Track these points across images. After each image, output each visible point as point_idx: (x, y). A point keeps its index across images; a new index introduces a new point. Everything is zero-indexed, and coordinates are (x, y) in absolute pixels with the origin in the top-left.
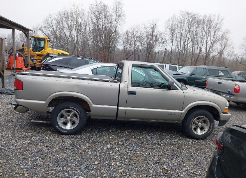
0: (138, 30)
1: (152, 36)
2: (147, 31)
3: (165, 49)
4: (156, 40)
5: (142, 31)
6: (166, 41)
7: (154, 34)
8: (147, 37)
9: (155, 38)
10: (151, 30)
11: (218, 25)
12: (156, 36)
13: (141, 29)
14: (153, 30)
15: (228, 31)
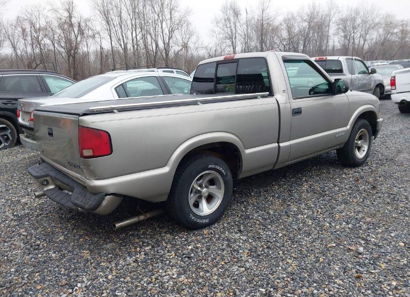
0: (38, 14)
1: (71, 25)
2: (59, 15)
3: (99, 47)
4: (81, 31)
5: (48, 17)
6: (98, 33)
7: (74, 20)
8: (61, 26)
9: (77, 28)
10: (66, 14)
11: (173, 2)
12: (79, 25)
13: (45, 12)
14: (70, 13)
15: (189, 10)
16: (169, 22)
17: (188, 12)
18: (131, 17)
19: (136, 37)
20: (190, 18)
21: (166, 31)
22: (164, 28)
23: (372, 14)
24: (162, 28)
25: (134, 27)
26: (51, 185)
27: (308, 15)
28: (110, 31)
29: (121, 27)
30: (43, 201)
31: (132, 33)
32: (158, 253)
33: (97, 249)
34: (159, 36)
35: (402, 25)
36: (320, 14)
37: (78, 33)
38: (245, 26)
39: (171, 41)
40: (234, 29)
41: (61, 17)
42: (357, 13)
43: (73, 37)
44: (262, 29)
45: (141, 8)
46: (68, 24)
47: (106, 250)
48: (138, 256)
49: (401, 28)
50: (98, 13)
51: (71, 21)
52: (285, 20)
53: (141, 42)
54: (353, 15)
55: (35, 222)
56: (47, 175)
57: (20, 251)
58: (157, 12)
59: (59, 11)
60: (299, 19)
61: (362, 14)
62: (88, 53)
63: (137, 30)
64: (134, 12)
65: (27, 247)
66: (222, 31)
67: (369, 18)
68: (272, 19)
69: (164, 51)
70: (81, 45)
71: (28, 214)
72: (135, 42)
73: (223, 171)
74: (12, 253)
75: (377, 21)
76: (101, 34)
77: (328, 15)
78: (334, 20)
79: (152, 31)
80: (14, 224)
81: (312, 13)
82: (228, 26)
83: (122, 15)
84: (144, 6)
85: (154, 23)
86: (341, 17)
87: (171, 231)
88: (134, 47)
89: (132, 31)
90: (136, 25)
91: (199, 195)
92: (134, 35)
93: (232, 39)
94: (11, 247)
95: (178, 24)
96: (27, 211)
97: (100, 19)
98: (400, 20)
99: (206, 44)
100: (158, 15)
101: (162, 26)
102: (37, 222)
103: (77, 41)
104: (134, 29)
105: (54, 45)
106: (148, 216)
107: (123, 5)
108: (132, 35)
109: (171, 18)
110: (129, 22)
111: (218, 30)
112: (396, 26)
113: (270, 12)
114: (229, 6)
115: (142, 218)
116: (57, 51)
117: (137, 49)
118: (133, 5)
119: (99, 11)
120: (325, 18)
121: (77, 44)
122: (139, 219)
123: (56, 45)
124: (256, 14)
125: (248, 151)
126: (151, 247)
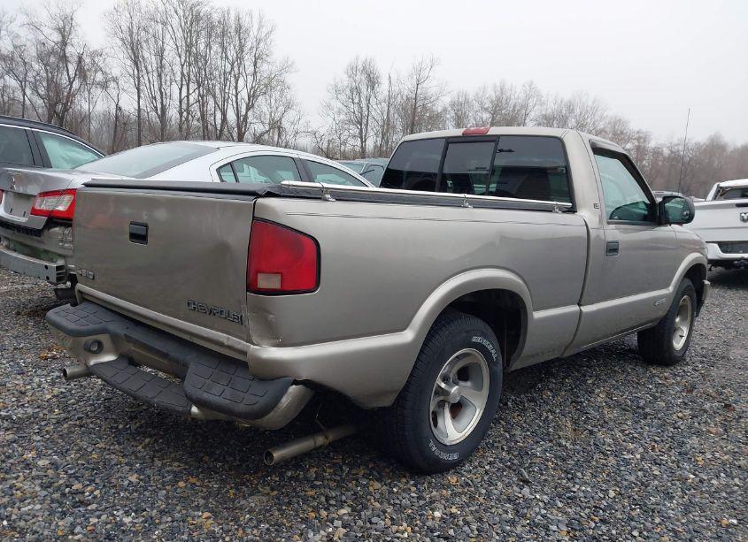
1: (64, 58)
2: (42, 37)
3: (114, 106)
4: (82, 72)
5: (18, 36)
6: (115, 80)
7: (69, 50)
8: (41, 58)
9: (75, 65)
10: (56, 37)
11: (262, 45)
12: (80, 59)
13: (14, 28)
14: (63, 37)
15: (289, 63)
16: (250, 79)
17: (287, 67)
18: (183, 61)
19: (188, 97)
20: (289, 78)
21: (244, 94)
22: (239, 89)
23: (594, 114)
24: (236, 88)
25: (186, 79)
26: (108, 352)
27: (492, 102)
28: (139, 78)
29: (160, 76)
30: (64, 390)
31: (181, 89)
32: (371, 523)
33: (226, 508)
34: (230, 101)
35: (638, 139)
36: (512, 103)
37: (76, 75)
38: (385, 105)
39: (250, 113)
40: (365, 109)
41: (44, 41)
42: (571, 109)
43: (64, 81)
44: (414, 115)
45: (202, 49)
46: (56, 56)
47: (249, 512)
48: (330, 530)
49: (637, 144)
50: (120, 43)
51: (64, 50)
52: (453, 105)
53: (195, 108)
54: (564, 111)
55: (56, 436)
56: (103, 331)
57: (38, 507)
58: (230, 58)
59: (42, 28)
60: (477, 106)
61: (577, 111)
62: (90, 114)
63: (191, 85)
64: (189, 51)
65: (55, 496)
66: (345, 109)
67: (589, 120)
68: (432, 100)
69: (236, 129)
70: (78, 97)
71: (35, 416)
72: (184, 106)
73: (493, 351)
74: (19, 509)
75: (601, 126)
76: (121, 82)
77: (525, 106)
78: (532, 115)
79: (218, 91)
80: (7, 438)
81: (499, 100)
82: (356, 101)
83: (166, 53)
84: (208, 45)
85: (222, 77)
86: (544, 113)
87: (375, 473)
88: (181, 114)
89: (182, 85)
90: (189, 76)
91: (442, 398)
92: (184, 93)
93: (361, 125)
94: (12, 495)
95: (266, 86)
96: (30, 411)
97: (121, 56)
98: (636, 129)
99: (313, 127)
100: (232, 65)
101: (237, 83)
102: (61, 436)
103: (70, 90)
104: (184, 83)
105: (24, 90)
106: (331, 437)
107: (168, 36)
108: (180, 93)
109: (255, 73)
110: (177, 69)
111: (337, 105)
112: (629, 139)
113: (431, 87)
114: (360, 67)
115: (320, 440)
116: (28, 102)
117: (187, 119)
118: (189, 40)
119: (122, 40)
120: (518, 110)
121: (71, 95)
122: (315, 443)
123: (28, 92)
124: (407, 88)
125: (538, 315)
126: (349, 510)
